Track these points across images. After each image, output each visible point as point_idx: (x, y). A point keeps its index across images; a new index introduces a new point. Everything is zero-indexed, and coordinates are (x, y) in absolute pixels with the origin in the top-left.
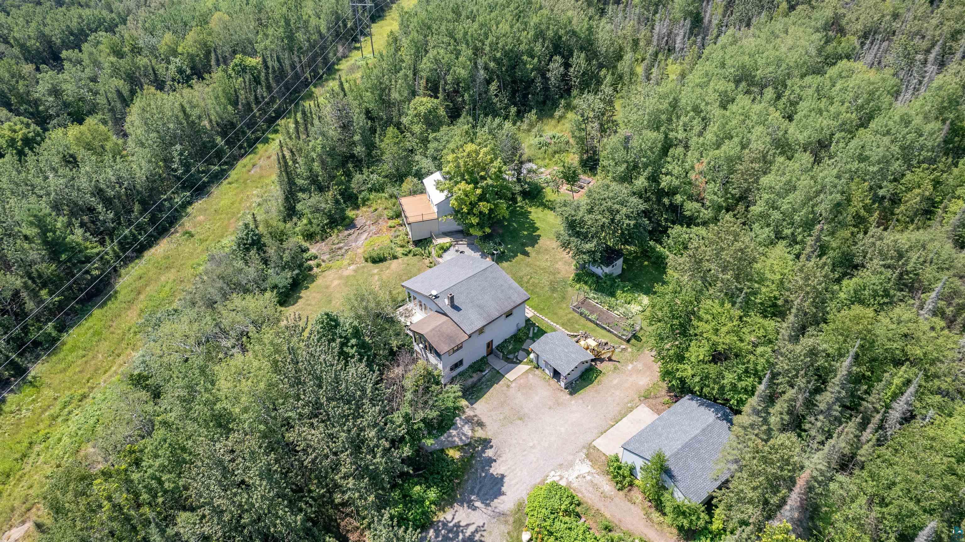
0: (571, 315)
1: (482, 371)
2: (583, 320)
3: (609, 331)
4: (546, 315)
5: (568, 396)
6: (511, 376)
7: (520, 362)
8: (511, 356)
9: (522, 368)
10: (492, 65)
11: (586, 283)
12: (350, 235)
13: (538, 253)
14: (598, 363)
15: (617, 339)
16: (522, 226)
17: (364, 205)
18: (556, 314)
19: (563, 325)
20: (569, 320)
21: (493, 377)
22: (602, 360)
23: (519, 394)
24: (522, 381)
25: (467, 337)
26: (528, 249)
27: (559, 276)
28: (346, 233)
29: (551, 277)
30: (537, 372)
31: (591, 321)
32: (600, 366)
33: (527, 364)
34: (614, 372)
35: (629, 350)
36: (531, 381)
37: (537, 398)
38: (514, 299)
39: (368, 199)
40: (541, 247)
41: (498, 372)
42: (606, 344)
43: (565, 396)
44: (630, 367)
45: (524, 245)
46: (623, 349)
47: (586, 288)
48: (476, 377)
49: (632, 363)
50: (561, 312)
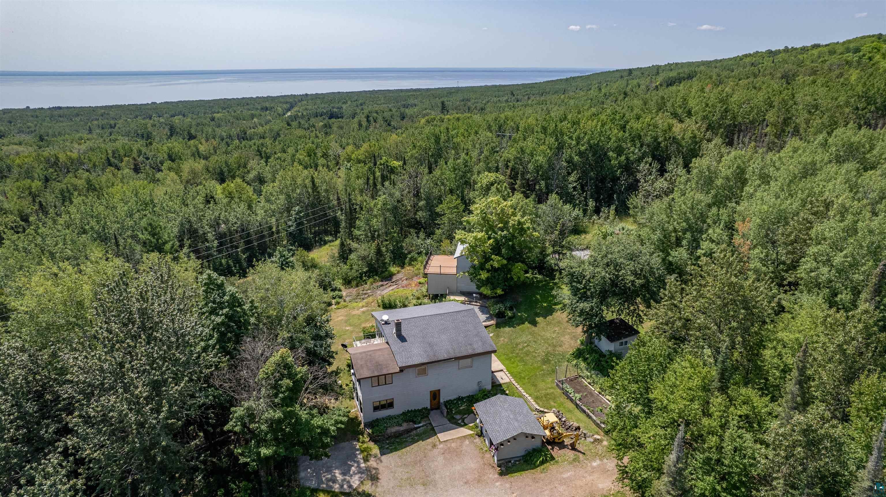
0: (552, 390)
1: (415, 423)
2: (563, 399)
3: (588, 415)
4: (523, 385)
5: (497, 476)
6: (442, 436)
7: (465, 425)
8: (458, 417)
9: (464, 431)
10: (576, 158)
11: (585, 360)
12: (382, 285)
13: (549, 324)
14: (556, 448)
15: (594, 426)
16: (545, 298)
17: (410, 264)
18: (535, 386)
19: (537, 399)
20: (546, 395)
21: (425, 433)
22: (562, 445)
23: (441, 459)
24: (453, 445)
25: (398, 370)
26: (539, 319)
27: (560, 349)
28: (381, 283)
29: (550, 349)
30: (478, 440)
31: (571, 400)
32: (556, 452)
33: (471, 429)
34: (570, 463)
35: (605, 443)
36: (464, 448)
37: (458, 467)
38: (475, 346)
39: (416, 260)
40: (553, 319)
41: (433, 429)
42: (578, 428)
43: (493, 474)
44: (596, 464)
45: (538, 315)
46: (596, 440)
47: (583, 365)
48: (405, 426)
49: (601, 460)
50: (541, 385)
